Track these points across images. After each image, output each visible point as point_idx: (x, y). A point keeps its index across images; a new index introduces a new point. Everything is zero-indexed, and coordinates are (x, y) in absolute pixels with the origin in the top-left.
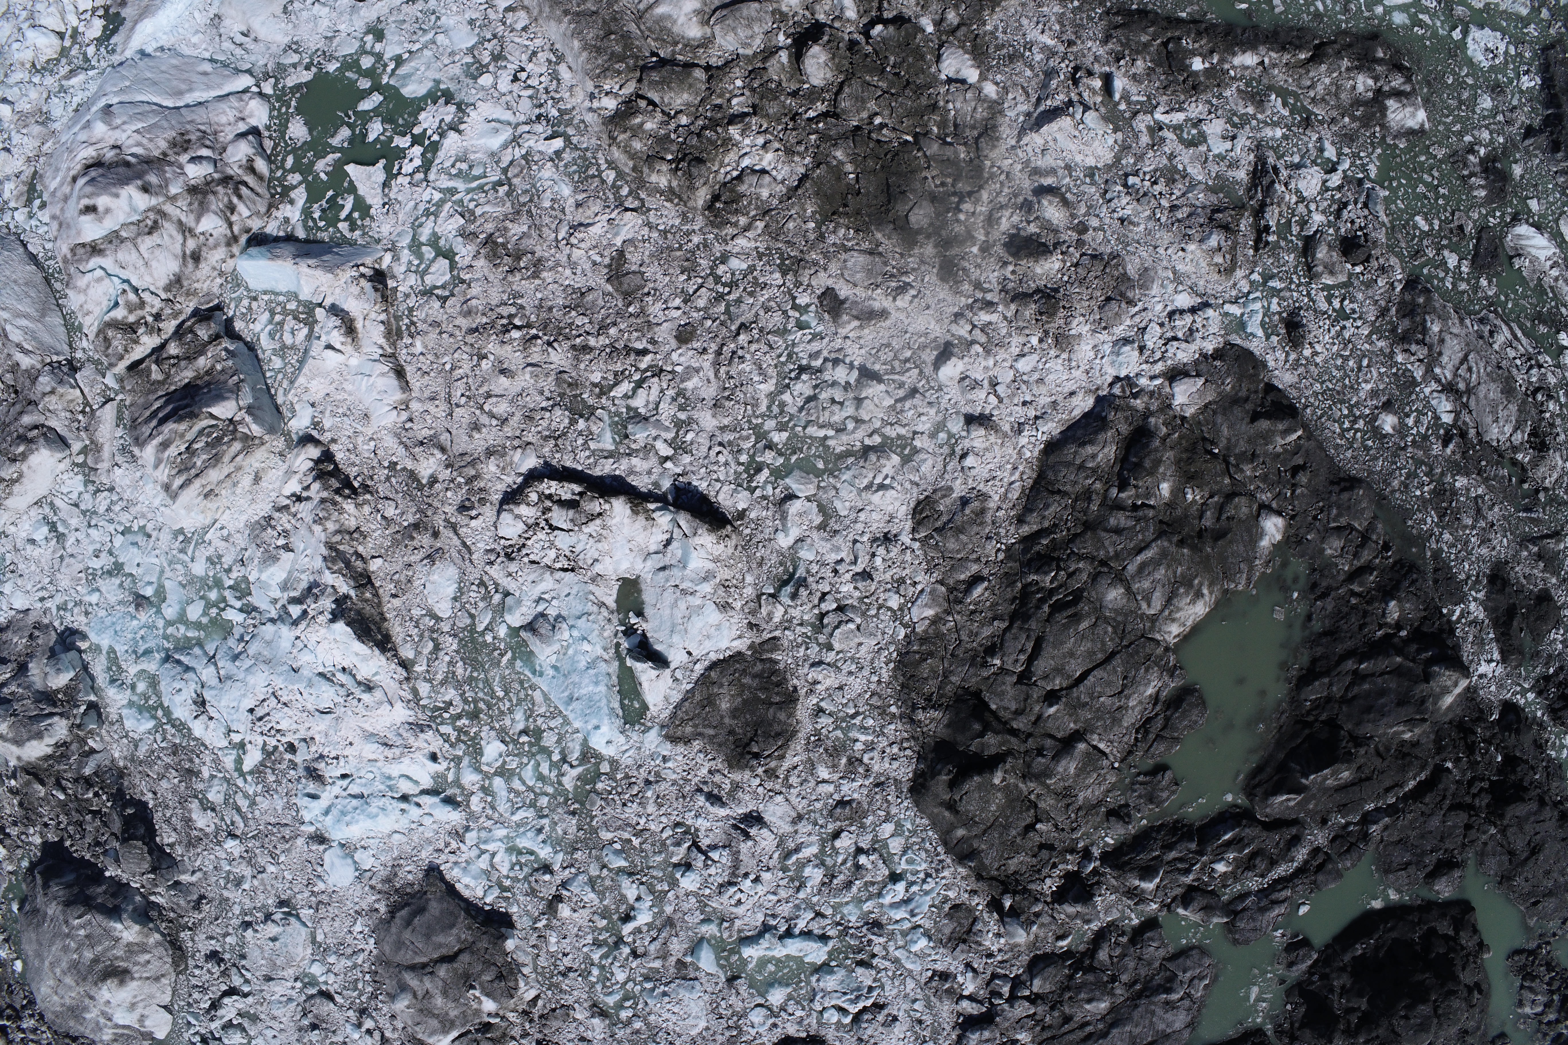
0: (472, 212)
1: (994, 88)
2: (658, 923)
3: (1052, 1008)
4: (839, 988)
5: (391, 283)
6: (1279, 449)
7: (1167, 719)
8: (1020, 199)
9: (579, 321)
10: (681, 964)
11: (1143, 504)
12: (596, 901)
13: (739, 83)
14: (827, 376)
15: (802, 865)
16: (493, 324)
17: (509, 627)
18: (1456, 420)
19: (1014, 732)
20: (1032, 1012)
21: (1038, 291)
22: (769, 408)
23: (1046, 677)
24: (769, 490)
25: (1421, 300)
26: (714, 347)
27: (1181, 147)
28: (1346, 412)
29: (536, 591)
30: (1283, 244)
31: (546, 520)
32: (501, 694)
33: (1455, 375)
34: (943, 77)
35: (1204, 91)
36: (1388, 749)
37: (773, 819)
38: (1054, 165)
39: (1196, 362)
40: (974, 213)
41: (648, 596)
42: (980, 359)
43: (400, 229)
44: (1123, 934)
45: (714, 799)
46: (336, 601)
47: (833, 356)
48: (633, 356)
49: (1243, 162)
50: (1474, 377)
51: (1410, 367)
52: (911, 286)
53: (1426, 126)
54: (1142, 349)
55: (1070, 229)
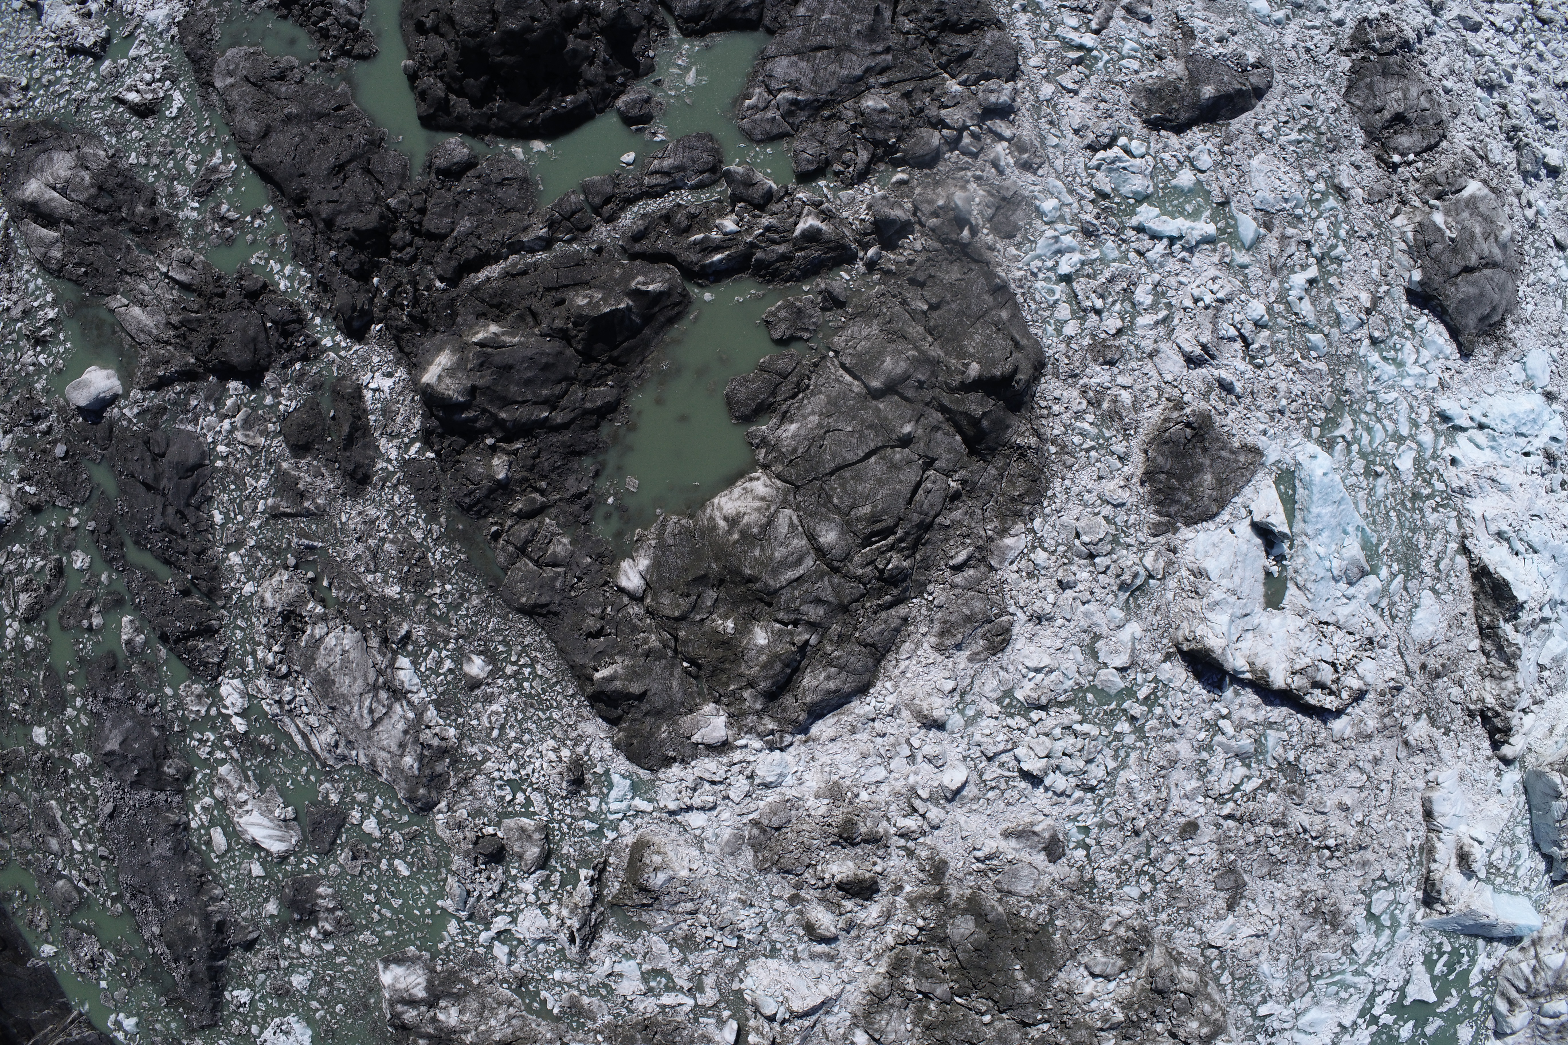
0: (1344, 953)
1: (855, 1040)
2: (1286, 272)
3: (921, 110)
4: (1130, 175)
5: (1420, 894)
6: (619, 659)
7: (774, 394)
8: (854, 933)
9: (1276, 850)
10: (1269, 227)
11: (786, 625)
12: (1336, 302)
14: (1073, 781)
15: (1154, 307)
16: (1347, 852)
17: (1378, 575)
18: (393, 660)
19: (943, 409)
20: (943, 112)
21: (854, 845)
22: (1128, 755)
23: (910, 462)
24: (1140, 678)
25: (422, 791)
26: (1166, 817)
27: (671, 970)
28: (526, 685)
29: (1353, 606)
30: (573, 865)
31: (1336, 671)
32: (1392, 514)
33: (390, 708)
35: (637, 1023)
36: (521, 318)
37: (1175, 357)
38: (811, 963)
39: (695, 757)
40: (905, 925)
41: (1260, 589)
42: (921, 783)
43: (1404, 943)
44: (837, 174)
45: (1226, 387)
46: (1516, 617)
47: (1062, 799)
48: (1238, 814)
49: (604, 950)
50: (367, 704)
51: (441, 722)
52: (978, 860)
53: (380, 967)
54: (751, 777)
55: (807, 901)
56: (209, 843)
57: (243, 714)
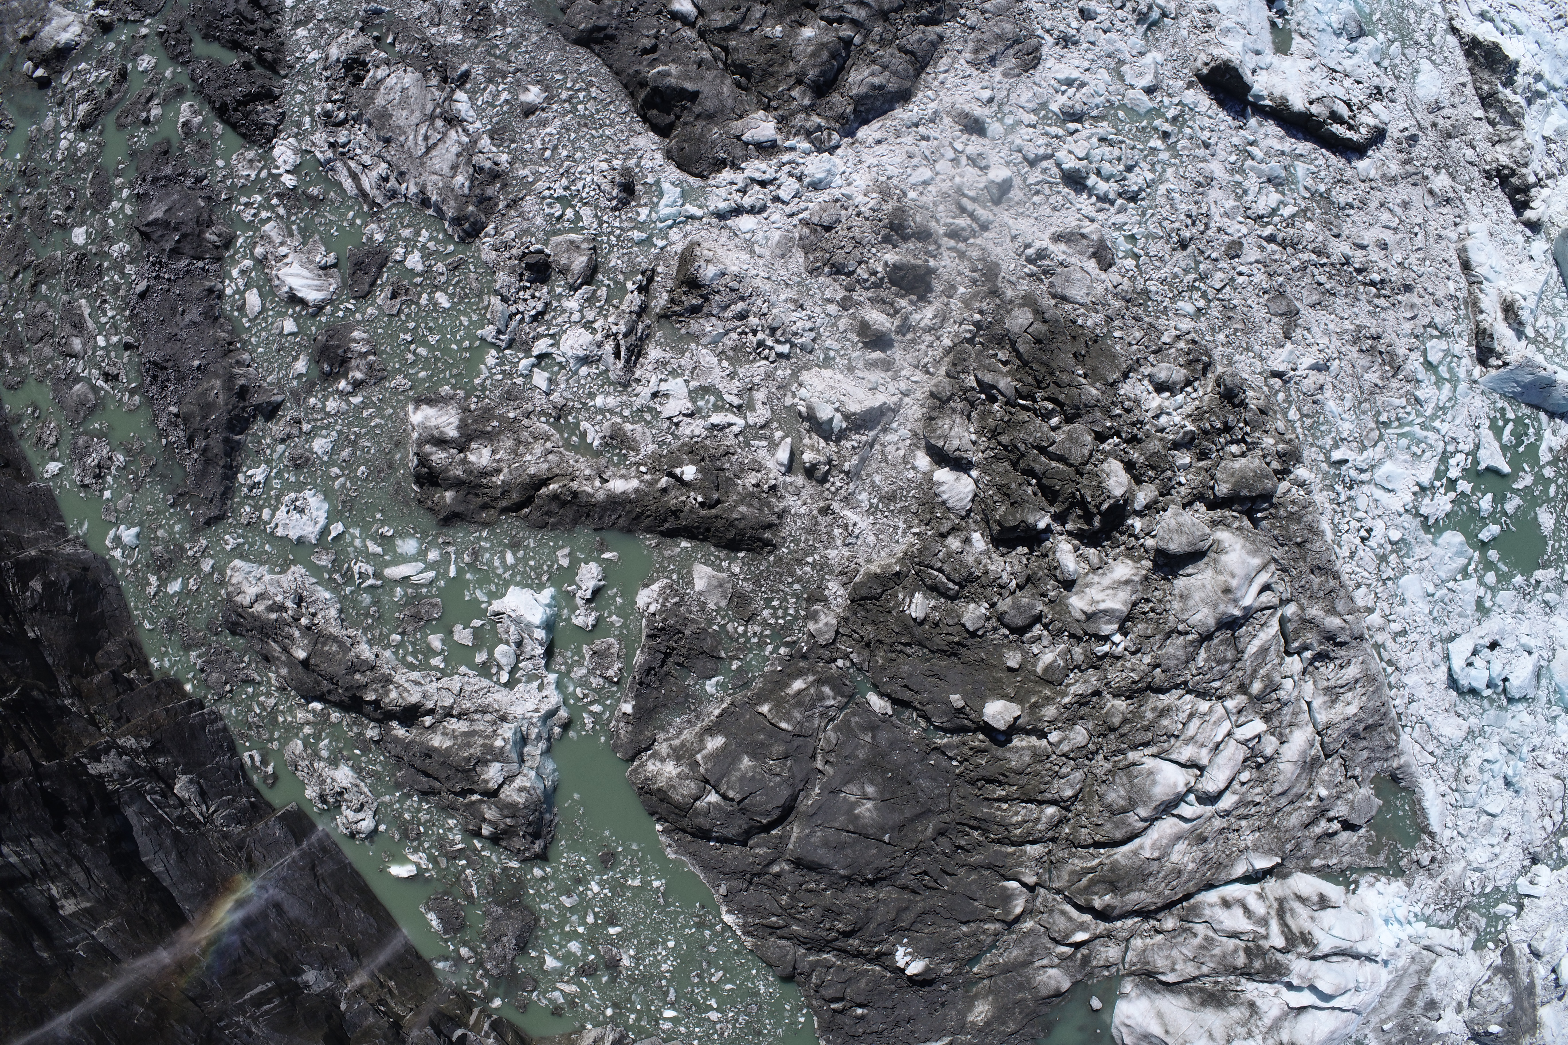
1: (917, 463)
5: (1473, 350)
6: (673, 66)
8: (909, 336)
9: (1323, 279)
11: (831, 22)
13: (1183, 480)
14: (1115, 187)
16: (1393, 291)
18: (451, 95)
21: (905, 238)
22: (1164, 171)
24: (1166, 101)
25: (471, 208)
26: (1210, 232)
27: (720, 387)
28: (580, 107)
29: (1356, 59)
30: (621, 277)
31: (1351, 109)
33: (445, 134)
34: (974, 473)
38: (866, 373)
39: (746, 158)
40: (960, 325)
41: (1267, 36)
42: (967, 184)
43: (1466, 400)
46: (1514, 82)
47: (1107, 206)
48: (1279, 238)
49: (650, 367)
50: (423, 131)
51: (494, 149)
52: (1030, 260)
53: (411, 408)
54: (800, 179)
55: (861, 303)
56: (241, 308)
57: (294, 171)
